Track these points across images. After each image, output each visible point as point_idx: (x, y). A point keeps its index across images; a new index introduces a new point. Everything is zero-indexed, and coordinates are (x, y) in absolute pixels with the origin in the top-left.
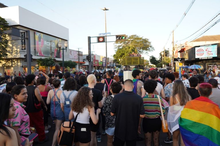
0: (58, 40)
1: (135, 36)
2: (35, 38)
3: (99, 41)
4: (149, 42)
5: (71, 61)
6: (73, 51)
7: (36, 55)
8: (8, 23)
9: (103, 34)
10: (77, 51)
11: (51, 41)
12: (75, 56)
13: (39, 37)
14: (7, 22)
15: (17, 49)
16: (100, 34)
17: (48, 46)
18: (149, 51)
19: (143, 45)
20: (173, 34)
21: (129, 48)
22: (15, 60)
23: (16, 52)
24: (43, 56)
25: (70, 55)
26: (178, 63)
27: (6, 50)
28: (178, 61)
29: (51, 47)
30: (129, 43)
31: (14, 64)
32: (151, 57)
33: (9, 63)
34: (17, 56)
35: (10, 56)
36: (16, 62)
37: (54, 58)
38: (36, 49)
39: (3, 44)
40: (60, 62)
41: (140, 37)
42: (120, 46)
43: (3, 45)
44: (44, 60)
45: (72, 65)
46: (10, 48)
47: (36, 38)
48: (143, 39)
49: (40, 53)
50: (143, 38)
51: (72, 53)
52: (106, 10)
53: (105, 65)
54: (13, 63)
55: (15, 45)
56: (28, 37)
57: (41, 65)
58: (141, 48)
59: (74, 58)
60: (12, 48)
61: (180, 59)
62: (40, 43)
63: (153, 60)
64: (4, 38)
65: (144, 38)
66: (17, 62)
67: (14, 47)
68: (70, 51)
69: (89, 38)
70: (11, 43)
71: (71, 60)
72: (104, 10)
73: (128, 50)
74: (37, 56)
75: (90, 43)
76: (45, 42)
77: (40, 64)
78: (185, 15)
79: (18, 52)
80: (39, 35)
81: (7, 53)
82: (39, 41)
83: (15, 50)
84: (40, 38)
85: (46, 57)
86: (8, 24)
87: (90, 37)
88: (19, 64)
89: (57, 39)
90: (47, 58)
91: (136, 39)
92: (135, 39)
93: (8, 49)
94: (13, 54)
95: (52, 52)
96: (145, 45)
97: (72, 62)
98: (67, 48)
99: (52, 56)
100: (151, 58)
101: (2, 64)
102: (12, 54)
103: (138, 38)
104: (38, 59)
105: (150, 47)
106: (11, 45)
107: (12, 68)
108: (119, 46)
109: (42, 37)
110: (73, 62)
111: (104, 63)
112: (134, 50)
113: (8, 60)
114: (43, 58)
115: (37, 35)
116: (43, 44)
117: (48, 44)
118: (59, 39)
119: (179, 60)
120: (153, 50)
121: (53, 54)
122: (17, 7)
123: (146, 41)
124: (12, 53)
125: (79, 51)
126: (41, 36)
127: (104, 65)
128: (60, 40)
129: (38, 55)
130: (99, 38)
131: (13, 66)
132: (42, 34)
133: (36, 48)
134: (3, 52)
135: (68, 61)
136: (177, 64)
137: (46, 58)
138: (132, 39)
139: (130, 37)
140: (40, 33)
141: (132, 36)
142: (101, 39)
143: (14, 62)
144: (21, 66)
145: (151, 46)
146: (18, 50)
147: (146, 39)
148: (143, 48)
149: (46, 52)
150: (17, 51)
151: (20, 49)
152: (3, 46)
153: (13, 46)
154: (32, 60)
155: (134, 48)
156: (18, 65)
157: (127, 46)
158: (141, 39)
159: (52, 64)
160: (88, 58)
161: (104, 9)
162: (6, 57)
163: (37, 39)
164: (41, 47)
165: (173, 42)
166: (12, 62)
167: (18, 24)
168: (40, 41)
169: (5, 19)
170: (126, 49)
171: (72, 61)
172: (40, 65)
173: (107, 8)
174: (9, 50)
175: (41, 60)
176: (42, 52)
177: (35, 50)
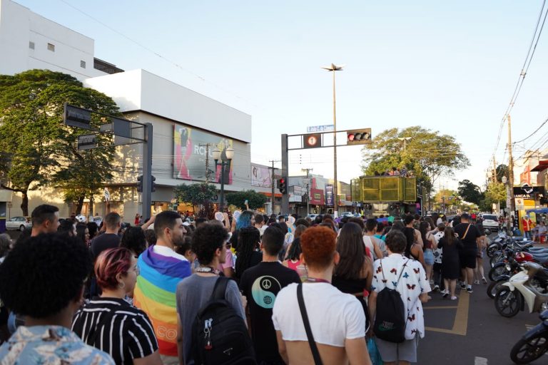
0: (225, 143)
1: (417, 129)
2: (173, 138)
3: (307, 146)
4: (454, 145)
5: (253, 191)
6: (261, 166)
7: (175, 176)
8: (117, 106)
9: (316, 127)
10: (269, 168)
11: (207, 146)
12: (265, 181)
13: (182, 135)
14: (115, 104)
15: (134, 162)
16: (310, 128)
17: (202, 157)
18: (456, 167)
19: (438, 153)
20: (509, 124)
21: (400, 160)
22: (127, 188)
23: (132, 170)
24: (189, 180)
25: (253, 177)
26: (522, 200)
27: (111, 166)
28: (526, 194)
29: (207, 160)
30: (401, 146)
31: (126, 198)
32: (461, 183)
33: (116, 195)
34: (132, 180)
35: (119, 179)
36: (130, 192)
37: (212, 184)
38: (175, 163)
39: (105, 153)
40: (227, 194)
41: (431, 132)
42: (379, 155)
43: (105, 155)
44: (190, 188)
45: (255, 201)
46: (120, 161)
47: (175, 139)
48: (439, 138)
49: (184, 173)
50: (438, 135)
51: (259, 172)
52: (336, 69)
53: (332, 202)
54: (124, 195)
55: (130, 154)
56: (147, 138)
57: (184, 200)
58: (432, 160)
59: (261, 183)
60: (123, 161)
61: (531, 190)
62: (184, 149)
63: (469, 191)
64: (108, 139)
65: (440, 135)
66: (133, 193)
67: (129, 159)
68: (253, 168)
69: (285, 138)
70: (122, 151)
71: (253, 189)
72: (331, 70)
73: (394, 165)
74: (177, 179)
75: (287, 150)
76: (196, 146)
77: (180, 197)
78: (522, 76)
79: (136, 171)
80: (183, 131)
81: (112, 173)
82: (182, 146)
83: (129, 166)
84: (184, 138)
85: (195, 183)
86: (119, 108)
87: (287, 136)
88: (136, 197)
89: (224, 139)
90: (197, 185)
91: (419, 136)
92: (417, 137)
93: (115, 164)
94: (125, 174)
95: (209, 170)
96: (445, 153)
97: (255, 193)
98: (232, 161)
99: (210, 180)
100: (462, 186)
101: (101, 198)
102: (122, 175)
103: (425, 135)
104: (178, 187)
105: (457, 158)
106: (121, 155)
107: (122, 206)
108: (375, 156)
109: (189, 136)
110: (258, 194)
111: (329, 198)
112: (413, 166)
113: (114, 187)
114: (188, 183)
115: (178, 131)
116: (190, 152)
117: (202, 151)
118: (227, 141)
119: (528, 192)
120: (467, 166)
121: (211, 175)
122: (139, 72)
123: (445, 142)
124: (124, 171)
125: (275, 167)
126: (187, 135)
127: (329, 202)
128: (231, 141)
129: (179, 176)
130: (306, 137)
131: (125, 201)
132: (189, 129)
133: (175, 161)
134: (104, 170)
135: (246, 190)
136: (520, 202)
137: (195, 185)
138: (408, 139)
139: (404, 131)
140: (184, 128)
141: (408, 129)
142: (312, 140)
143: (126, 191)
144: (141, 201)
145: (460, 156)
146: (137, 165)
147: (447, 136)
148: (438, 160)
149: (197, 171)
150: (133, 168)
151: (139, 164)
152: (104, 158)
153: (126, 156)
154: (154, 188)
155: (411, 160)
156: (133, 200)
157: (394, 156)
158: (432, 136)
159: (208, 197)
160: (281, 185)
161: (331, 68)
162: (111, 181)
163: (177, 141)
164: (187, 158)
165: (509, 146)
166: (121, 193)
167: (139, 108)
168: (185, 146)
169: (113, 99)
170: (390, 163)
171: (257, 191)
172: (180, 201)
173: (338, 66)
174: (117, 167)
175: (183, 188)
176: (188, 171)
177: (172, 165)
